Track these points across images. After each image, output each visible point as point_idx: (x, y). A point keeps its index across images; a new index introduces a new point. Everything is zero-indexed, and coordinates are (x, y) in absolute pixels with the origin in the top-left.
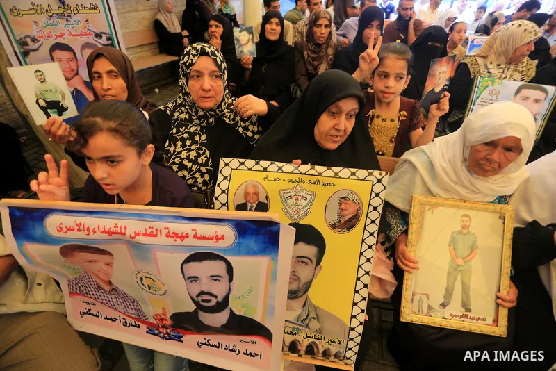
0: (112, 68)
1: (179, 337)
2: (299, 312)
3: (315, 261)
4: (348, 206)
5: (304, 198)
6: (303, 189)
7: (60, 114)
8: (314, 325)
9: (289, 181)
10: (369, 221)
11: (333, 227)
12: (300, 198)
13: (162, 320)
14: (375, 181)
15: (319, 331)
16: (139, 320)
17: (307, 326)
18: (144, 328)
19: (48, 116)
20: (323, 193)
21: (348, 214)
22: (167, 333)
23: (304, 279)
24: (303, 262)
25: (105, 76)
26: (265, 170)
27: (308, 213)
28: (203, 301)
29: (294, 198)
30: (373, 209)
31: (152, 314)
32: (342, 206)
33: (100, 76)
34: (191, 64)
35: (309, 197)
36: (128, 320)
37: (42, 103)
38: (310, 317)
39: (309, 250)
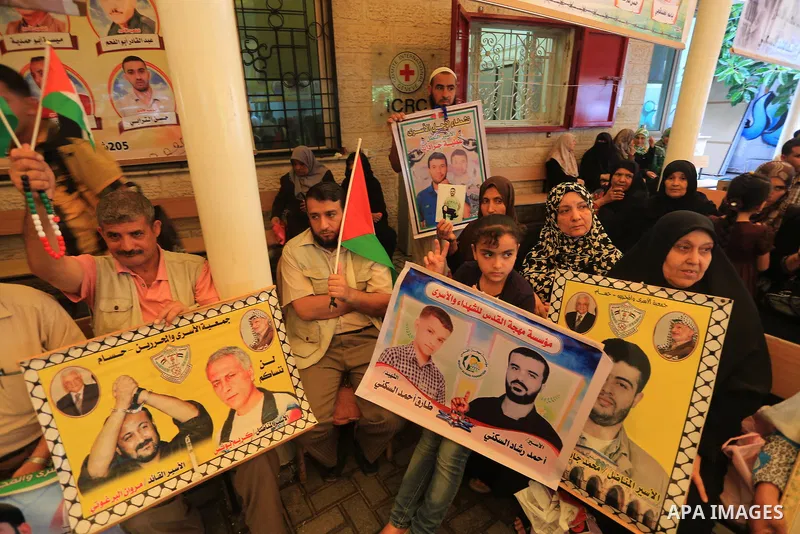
0: (498, 195)
1: (468, 427)
2: (608, 442)
3: (635, 387)
4: (680, 330)
5: (631, 314)
6: (632, 307)
7: (451, 219)
8: (625, 463)
9: (619, 297)
10: (706, 352)
11: (662, 351)
12: (628, 314)
13: (459, 405)
14: (716, 307)
15: (629, 473)
16: (434, 402)
17: (615, 463)
18: (436, 410)
19: (444, 217)
20: (653, 313)
21: (682, 339)
22: (458, 421)
23: (621, 405)
24: (622, 385)
25: (492, 201)
26: (597, 284)
27: (634, 331)
28: (515, 389)
29: (622, 313)
30: (711, 337)
31: (453, 397)
32: (674, 330)
33: (488, 201)
34: (558, 203)
35: (637, 315)
36: (424, 399)
37: (446, 209)
38: (620, 452)
39: (631, 373)
